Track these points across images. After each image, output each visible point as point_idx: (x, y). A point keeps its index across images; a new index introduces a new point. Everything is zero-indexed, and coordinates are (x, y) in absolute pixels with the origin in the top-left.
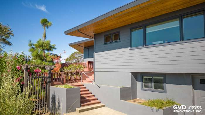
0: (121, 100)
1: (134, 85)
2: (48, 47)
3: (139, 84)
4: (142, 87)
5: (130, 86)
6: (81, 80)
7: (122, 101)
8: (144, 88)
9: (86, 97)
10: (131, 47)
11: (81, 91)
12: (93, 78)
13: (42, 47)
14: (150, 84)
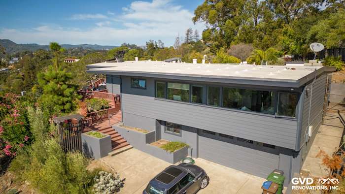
0: (146, 143)
1: (158, 129)
2: (63, 79)
3: (163, 127)
4: (165, 130)
5: (155, 130)
6: (107, 117)
7: (148, 144)
8: (167, 131)
9: (117, 140)
10: (155, 97)
11: (112, 138)
12: (121, 116)
13: (57, 79)
14: (171, 129)
